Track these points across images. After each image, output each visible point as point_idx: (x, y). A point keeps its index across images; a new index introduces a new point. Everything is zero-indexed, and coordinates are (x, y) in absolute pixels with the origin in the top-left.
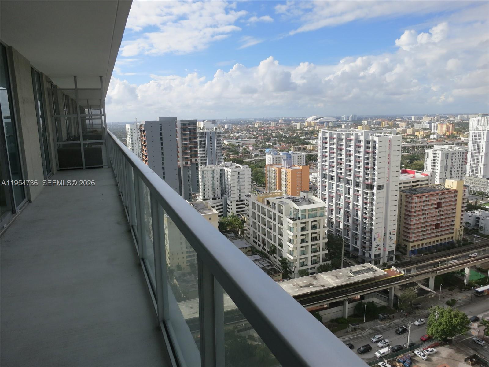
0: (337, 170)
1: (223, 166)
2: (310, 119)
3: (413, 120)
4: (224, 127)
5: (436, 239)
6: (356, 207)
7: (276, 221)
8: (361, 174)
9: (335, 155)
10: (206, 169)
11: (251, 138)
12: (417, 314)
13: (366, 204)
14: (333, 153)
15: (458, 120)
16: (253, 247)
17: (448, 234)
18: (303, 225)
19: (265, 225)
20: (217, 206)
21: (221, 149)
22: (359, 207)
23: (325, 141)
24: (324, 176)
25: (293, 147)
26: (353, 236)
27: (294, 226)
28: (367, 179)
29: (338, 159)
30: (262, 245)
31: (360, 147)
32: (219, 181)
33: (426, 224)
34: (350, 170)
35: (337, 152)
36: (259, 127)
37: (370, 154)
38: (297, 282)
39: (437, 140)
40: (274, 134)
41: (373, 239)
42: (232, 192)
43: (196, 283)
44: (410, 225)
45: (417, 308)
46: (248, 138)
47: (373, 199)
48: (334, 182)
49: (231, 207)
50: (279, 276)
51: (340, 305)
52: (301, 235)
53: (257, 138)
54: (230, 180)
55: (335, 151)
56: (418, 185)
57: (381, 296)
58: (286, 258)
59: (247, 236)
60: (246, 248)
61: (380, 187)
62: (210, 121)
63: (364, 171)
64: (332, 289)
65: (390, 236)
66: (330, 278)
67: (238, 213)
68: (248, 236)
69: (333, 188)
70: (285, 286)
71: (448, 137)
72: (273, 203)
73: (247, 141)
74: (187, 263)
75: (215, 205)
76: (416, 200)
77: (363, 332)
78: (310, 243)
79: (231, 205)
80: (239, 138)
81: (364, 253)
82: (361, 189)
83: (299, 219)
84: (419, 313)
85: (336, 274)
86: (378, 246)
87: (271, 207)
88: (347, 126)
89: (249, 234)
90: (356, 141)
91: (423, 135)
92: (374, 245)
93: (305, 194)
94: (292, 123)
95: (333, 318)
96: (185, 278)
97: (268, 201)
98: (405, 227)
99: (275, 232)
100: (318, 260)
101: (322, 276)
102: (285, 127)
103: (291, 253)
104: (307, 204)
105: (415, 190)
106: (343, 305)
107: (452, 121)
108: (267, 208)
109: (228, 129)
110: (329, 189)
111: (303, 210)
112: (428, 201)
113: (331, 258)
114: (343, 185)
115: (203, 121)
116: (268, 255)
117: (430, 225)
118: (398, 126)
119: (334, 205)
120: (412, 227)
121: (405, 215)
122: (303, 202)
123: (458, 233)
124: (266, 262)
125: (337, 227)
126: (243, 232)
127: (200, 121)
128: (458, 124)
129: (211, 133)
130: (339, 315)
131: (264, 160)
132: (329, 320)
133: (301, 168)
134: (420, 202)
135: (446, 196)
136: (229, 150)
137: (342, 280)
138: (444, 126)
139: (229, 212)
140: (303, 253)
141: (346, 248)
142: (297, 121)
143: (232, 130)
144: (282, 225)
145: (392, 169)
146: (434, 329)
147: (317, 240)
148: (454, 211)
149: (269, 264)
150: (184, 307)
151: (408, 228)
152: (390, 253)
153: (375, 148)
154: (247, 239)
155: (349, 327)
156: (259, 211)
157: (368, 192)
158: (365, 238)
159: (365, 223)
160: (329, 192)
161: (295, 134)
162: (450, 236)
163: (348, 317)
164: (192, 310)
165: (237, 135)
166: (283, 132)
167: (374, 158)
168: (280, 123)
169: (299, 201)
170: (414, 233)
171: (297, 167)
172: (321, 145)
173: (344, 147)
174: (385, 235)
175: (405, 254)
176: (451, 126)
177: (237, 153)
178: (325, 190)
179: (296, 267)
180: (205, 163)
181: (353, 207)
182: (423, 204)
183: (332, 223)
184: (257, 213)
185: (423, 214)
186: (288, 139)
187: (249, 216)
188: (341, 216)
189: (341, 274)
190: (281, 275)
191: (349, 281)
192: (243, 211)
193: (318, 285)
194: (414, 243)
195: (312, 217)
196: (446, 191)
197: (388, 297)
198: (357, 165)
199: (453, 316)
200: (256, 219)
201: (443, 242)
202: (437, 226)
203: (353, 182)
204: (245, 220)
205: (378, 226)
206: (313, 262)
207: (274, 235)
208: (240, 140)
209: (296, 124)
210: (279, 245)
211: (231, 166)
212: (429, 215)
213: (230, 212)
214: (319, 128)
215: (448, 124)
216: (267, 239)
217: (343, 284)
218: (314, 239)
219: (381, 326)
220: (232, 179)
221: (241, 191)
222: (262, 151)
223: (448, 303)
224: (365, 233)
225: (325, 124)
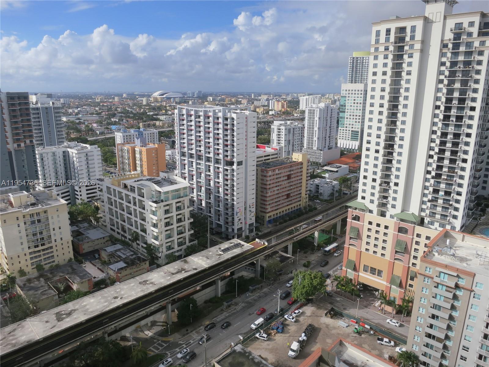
0: (196, 147)
1: (66, 147)
2: (156, 94)
3: (253, 97)
4: (60, 100)
5: (287, 208)
6: (217, 185)
7: (136, 206)
8: (221, 151)
9: (193, 132)
10: (44, 151)
11: (93, 114)
12: (281, 280)
13: (227, 180)
14: (191, 130)
15: (289, 98)
16: (111, 237)
17: (296, 202)
18: (167, 208)
19: (123, 210)
20: (62, 194)
21: (62, 127)
22: (220, 184)
23: (182, 118)
24: (183, 154)
25: (141, 123)
26: (215, 213)
27: (157, 209)
28: (227, 156)
29: (196, 136)
30: (122, 233)
31: (218, 124)
32: (62, 165)
33: (280, 195)
34: (209, 148)
35: (196, 129)
36: (101, 102)
37: (229, 131)
38: (168, 269)
39: (275, 116)
40: (119, 110)
41: (235, 214)
42: (80, 176)
43: (47, 289)
44: (266, 197)
45: (281, 274)
46: (90, 114)
47: (233, 175)
48: (194, 160)
49: (80, 193)
50: (145, 264)
51: (212, 285)
52: (166, 218)
53: (100, 114)
54: (76, 163)
55: (193, 128)
56: (269, 159)
57: (249, 269)
58: (151, 244)
59: (102, 224)
60: (104, 238)
61: (239, 163)
62: (45, 94)
63: (224, 148)
64: (205, 270)
65: (250, 209)
66: (201, 259)
67: (89, 200)
68: (105, 224)
69: (192, 166)
70: (155, 275)
71: (284, 113)
72: (131, 186)
73: (89, 118)
74: (32, 265)
75: (60, 192)
76: (270, 173)
77: (237, 307)
78: (175, 225)
79: (80, 191)
80: (79, 114)
81: (227, 229)
82: (221, 166)
83: (162, 201)
84: (282, 279)
85: (205, 255)
86: (239, 220)
87: (129, 190)
88: (194, 102)
89: (105, 221)
90: (214, 118)
91: (263, 111)
92: (236, 220)
93: (166, 175)
94: (137, 98)
95: (207, 299)
96: (32, 285)
97: (125, 184)
98: (262, 200)
99: (136, 217)
100: (184, 241)
101: (192, 258)
102: (130, 103)
103: (156, 238)
104: (169, 185)
105: (268, 164)
106: (215, 284)
107: (285, 99)
108: (124, 192)
109: (64, 103)
110: (189, 167)
111: (166, 192)
112: (281, 173)
113: (198, 238)
114: (203, 162)
115: (36, 94)
116: (130, 242)
117: (283, 196)
118: (240, 103)
119: (195, 183)
120: (268, 199)
121: (262, 188)
122: (165, 183)
123: (304, 200)
124: (129, 251)
125: (199, 205)
126: (97, 220)
127: (32, 94)
128: (290, 102)
129: (46, 108)
130: (212, 295)
131: (113, 139)
132: (203, 301)
133: (156, 146)
134: (273, 175)
135: (295, 168)
136: (69, 128)
137: (213, 259)
138: (280, 103)
139: (78, 199)
140: (169, 236)
141: (211, 226)
142: (143, 96)
143: (70, 104)
144: (144, 209)
145: (249, 146)
146: (299, 292)
147: (183, 221)
148: (300, 181)
149: (132, 253)
150: (36, 322)
151: (264, 200)
152: (251, 225)
153: (233, 125)
154: (103, 227)
155: (223, 304)
156: (115, 196)
157: (229, 168)
158: (227, 214)
159: (227, 200)
160: (189, 171)
161: (142, 110)
162: (298, 203)
163: (221, 294)
164: (48, 324)
165: (76, 111)
166: (129, 107)
167: (233, 135)
168: (124, 98)
169: (160, 183)
170: (269, 204)
171: (151, 146)
172: (178, 122)
173: (202, 124)
174: (245, 209)
175: (263, 225)
176: (285, 103)
177: (79, 131)
178: (185, 169)
179: (162, 252)
180: (42, 144)
181: (215, 184)
182: (276, 177)
183: (194, 202)
184: (113, 198)
185: (276, 186)
186: (135, 114)
187: (103, 202)
188: (203, 194)
189: (211, 253)
190: (148, 263)
191: (220, 260)
192: (94, 197)
193: (190, 269)
194: (271, 213)
195: (176, 199)
196: (293, 163)
197: (255, 268)
198: (216, 142)
199: (313, 278)
200: (112, 205)
201: (293, 209)
202: (288, 196)
203: (213, 159)
204: (98, 206)
205: (239, 201)
206: (180, 244)
207: (135, 220)
208: (81, 116)
209: (142, 99)
210: (141, 231)
211: (76, 146)
212: (282, 187)
213: (80, 199)
214: (166, 104)
215: (283, 101)
216: (127, 225)
217: (215, 263)
218: (179, 221)
219: (252, 297)
220: (79, 162)
221: (91, 174)
222: (107, 128)
223: (305, 266)
224: (227, 209)
225: (172, 100)
